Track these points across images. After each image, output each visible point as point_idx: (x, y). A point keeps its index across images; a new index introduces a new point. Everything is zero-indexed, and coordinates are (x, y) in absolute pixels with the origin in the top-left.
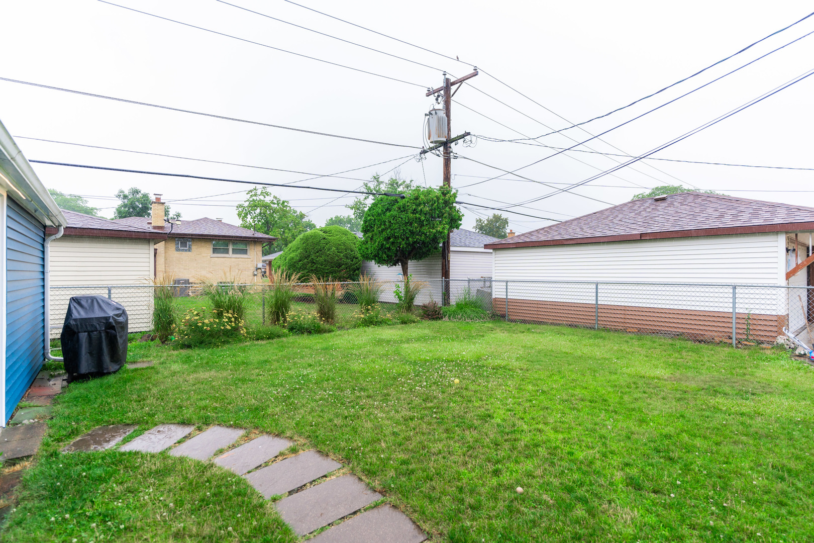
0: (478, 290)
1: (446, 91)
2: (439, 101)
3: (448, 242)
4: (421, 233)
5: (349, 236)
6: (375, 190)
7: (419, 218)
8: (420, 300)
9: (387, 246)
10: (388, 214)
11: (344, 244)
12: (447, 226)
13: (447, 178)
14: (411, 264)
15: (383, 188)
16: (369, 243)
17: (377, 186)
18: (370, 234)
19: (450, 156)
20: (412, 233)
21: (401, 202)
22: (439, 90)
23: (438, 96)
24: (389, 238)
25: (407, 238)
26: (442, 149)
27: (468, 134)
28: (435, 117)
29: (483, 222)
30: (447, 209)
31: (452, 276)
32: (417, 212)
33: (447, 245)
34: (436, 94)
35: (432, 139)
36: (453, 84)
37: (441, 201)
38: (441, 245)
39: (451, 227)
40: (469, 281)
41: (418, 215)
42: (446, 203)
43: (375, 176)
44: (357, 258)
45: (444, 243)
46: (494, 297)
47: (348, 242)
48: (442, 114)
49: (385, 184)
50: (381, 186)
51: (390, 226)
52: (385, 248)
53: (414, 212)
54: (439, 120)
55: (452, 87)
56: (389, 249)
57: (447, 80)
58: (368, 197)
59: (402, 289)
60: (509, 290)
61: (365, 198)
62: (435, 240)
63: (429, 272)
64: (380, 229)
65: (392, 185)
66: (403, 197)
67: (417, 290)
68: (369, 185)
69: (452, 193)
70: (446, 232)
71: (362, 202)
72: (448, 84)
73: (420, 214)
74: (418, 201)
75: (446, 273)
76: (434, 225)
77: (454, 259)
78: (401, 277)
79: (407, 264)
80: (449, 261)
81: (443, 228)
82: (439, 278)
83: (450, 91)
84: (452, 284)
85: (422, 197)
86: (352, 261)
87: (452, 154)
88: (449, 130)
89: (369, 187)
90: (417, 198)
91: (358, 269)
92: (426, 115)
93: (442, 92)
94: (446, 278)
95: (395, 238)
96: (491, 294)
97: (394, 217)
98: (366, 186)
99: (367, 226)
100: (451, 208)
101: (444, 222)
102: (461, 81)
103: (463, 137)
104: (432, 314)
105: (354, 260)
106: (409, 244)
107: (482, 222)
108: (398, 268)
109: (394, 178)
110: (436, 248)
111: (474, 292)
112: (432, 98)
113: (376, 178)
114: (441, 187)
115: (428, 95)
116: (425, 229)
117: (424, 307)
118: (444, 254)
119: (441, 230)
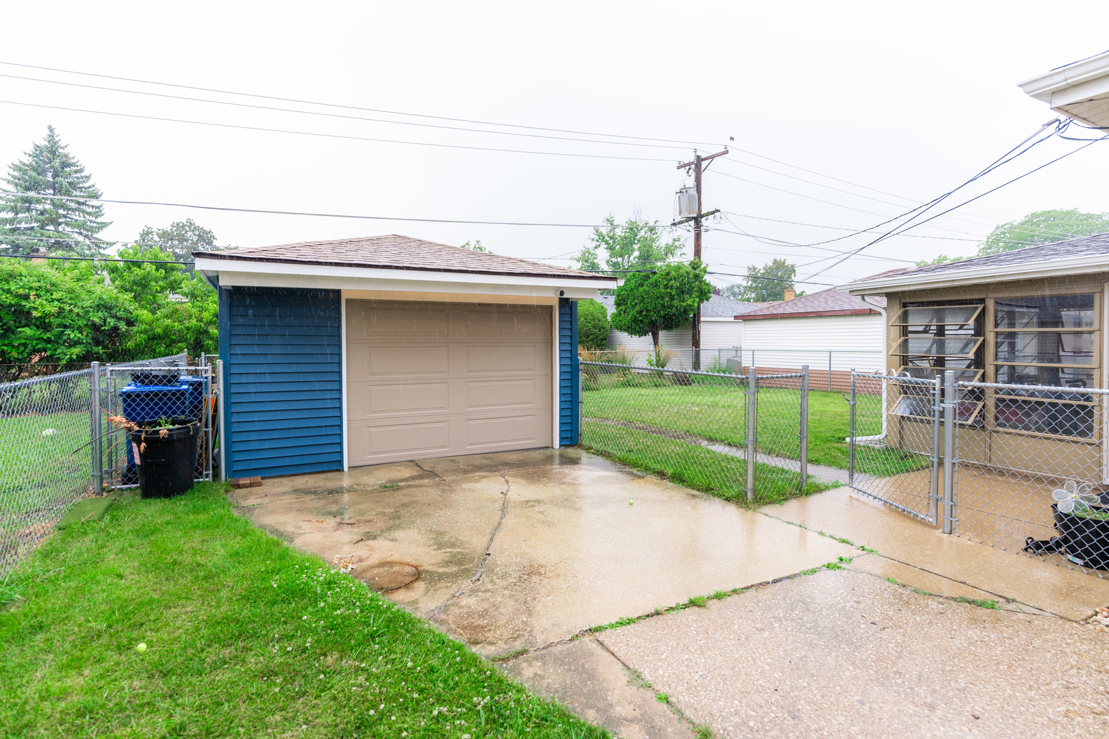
0: (728, 360)
1: (698, 166)
2: (690, 174)
3: (699, 313)
4: (671, 307)
5: (596, 306)
6: (609, 236)
7: (670, 293)
8: (672, 367)
9: (640, 318)
10: (641, 289)
11: (592, 314)
12: (697, 300)
13: (698, 252)
14: (662, 334)
15: (619, 234)
16: (623, 315)
17: (611, 231)
18: (623, 308)
19: (700, 230)
20: (663, 306)
21: (653, 279)
22: (689, 164)
23: (690, 169)
24: (642, 311)
25: (659, 311)
26: (692, 223)
27: (718, 211)
28: (686, 195)
29: (759, 271)
30: (697, 283)
31: (702, 346)
32: (668, 287)
33: (697, 316)
34: (687, 168)
35: (683, 215)
36: (703, 160)
37: (691, 276)
38: (691, 316)
39: (701, 301)
40: (720, 350)
41: (669, 290)
42: (697, 277)
43: (609, 218)
44: (604, 328)
45: (694, 315)
46: (743, 366)
47: (596, 313)
48: (693, 192)
49: (621, 228)
50: (617, 230)
51: (643, 300)
52: (638, 321)
53: (666, 286)
54: (690, 198)
55: (702, 163)
56: (642, 321)
57: (698, 157)
58: (599, 246)
59: (654, 358)
60: (755, 359)
61: (596, 247)
62: (685, 311)
63: (680, 343)
64: (633, 303)
65: (631, 229)
66: (655, 273)
67: (667, 358)
68: (601, 229)
69: (702, 267)
70: (696, 305)
71: (592, 251)
72: (699, 160)
73: (671, 289)
74: (669, 277)
75: (696, 343)
76: (684, 298)
77: (704, 330)
78: (652, 347)
79: (658, 334)
80: (699, 332)
81: (694, 302)
82: (690, 349)
83: (701, 166)
84: (702, 354)
85: (673, 273)
86: (600, 331)
87: (702, 228)
88: (700, 204)
89: (601, 233)
90: (668, 274)
91: (605, 339)
92: (677, 193)
93: (693, 166)
94: (696, 348)
95: (647, 311)
96: (741, 363)
97: (647, 293)
98: (597, 231)
99: (620, 300)
100: (701, 282)
101: (694, 296)
102: (712, 157)
103: (713, 213)
104: (682, 380)
105: (602, 330)
106: (661, 317)
107: (757, 271)
108: (649, 338)
109: (634, 221)
110: (687, 319)
111: (724, 361)
112: (683, 171)
113: (610, 221)
114: (692, 262)
115: (678, 168)
116: (676, 303)
117: (675, 373)
118: (695, 323)
119: (691, 303)
